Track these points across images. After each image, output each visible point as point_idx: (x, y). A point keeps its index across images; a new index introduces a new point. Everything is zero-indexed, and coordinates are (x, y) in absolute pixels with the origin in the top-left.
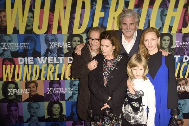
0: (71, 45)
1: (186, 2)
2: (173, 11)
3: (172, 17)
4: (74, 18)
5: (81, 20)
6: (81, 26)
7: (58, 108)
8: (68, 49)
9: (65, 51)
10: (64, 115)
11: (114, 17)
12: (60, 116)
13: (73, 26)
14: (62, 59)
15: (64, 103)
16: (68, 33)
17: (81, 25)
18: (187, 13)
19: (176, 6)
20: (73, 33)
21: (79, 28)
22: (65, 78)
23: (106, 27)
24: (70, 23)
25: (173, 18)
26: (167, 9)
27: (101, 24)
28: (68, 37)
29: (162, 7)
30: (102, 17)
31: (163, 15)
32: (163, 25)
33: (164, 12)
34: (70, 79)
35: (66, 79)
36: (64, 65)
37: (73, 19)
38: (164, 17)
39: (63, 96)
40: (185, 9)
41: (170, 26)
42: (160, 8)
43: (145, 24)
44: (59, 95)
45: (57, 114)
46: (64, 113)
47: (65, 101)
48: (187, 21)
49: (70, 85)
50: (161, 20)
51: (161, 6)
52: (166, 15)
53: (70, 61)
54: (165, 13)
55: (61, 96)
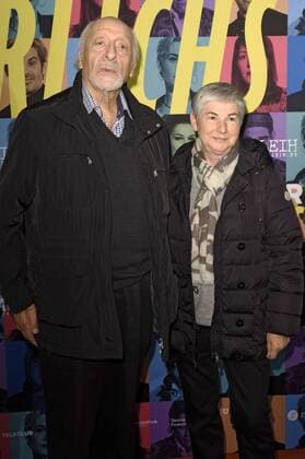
1: (236, 18)
2: (198, 45)
3: (196, 63)
11: (6, 67)
18: (242, 49)
19: (205, 29)
25: (198, 68)
26: (178, 38)
29: (161, 32)
31: (166, 57)
32: (170, 88)
33: (168, 49)
38: (169, 63)
40: (236, 38)
41: (191, 91)
42: (153, 34)
48: (245, 75)
50: (161, 73)
51: (157, 30)
52: (175, 58)
54: (171, 52)
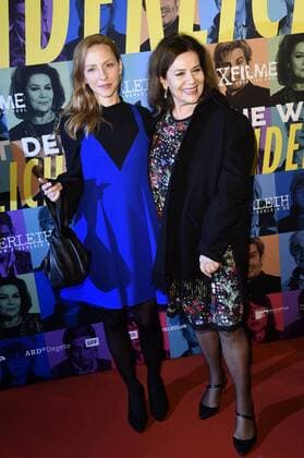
0: (27, 100)
4: (24, 16)
5: (45, 20)
6: (48, 39)
7: (14, 296)
8: (18, 114)
9: (12, 122)
10: (34, 315)
12: (24, 319)
13: (22, 40)
14: (5, 147)
15: (29, 279)
16: (11, 66)
17: (46, 36)
20: (27, 64)
21: (43, 46)
22: (23, 204)
23: (125, 36)
24: (12, 33)
27: (109, 29)
28: (14, 79)
30: (109, 5)
34: (39, 205)
35: (26, 206)
36: (13, 166)
37: (20, 20)
39: (23, 259)
43: (238, 13)
44: (13, 257)
45: (12, 314)
46: (35, 309)
47: (32, 274)
49: (41, 223)
53: (30, 150)
55: (17, 259)
